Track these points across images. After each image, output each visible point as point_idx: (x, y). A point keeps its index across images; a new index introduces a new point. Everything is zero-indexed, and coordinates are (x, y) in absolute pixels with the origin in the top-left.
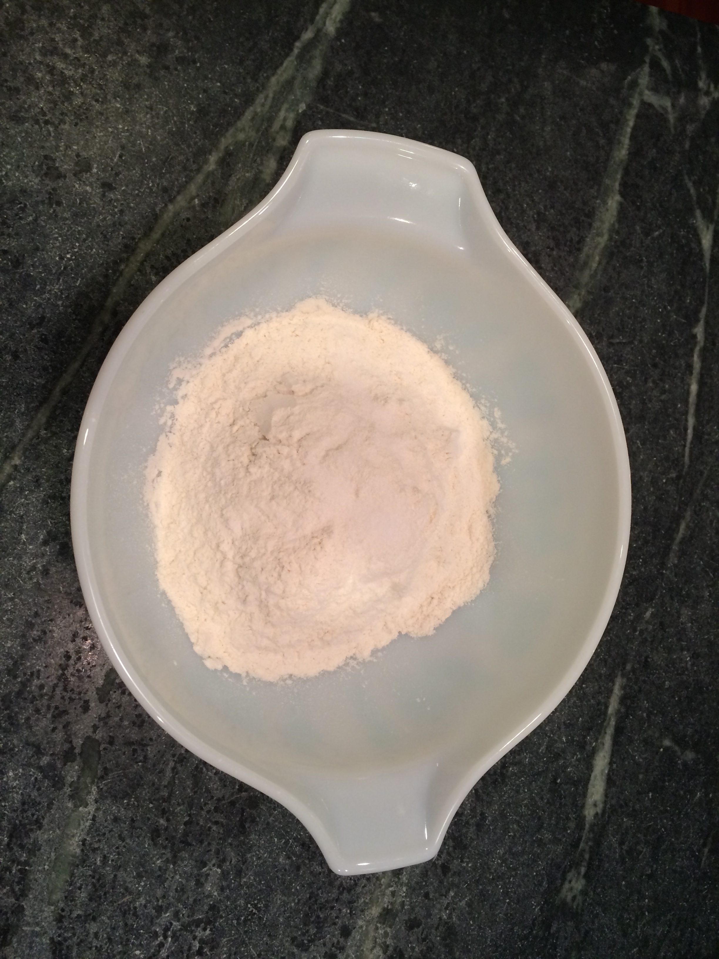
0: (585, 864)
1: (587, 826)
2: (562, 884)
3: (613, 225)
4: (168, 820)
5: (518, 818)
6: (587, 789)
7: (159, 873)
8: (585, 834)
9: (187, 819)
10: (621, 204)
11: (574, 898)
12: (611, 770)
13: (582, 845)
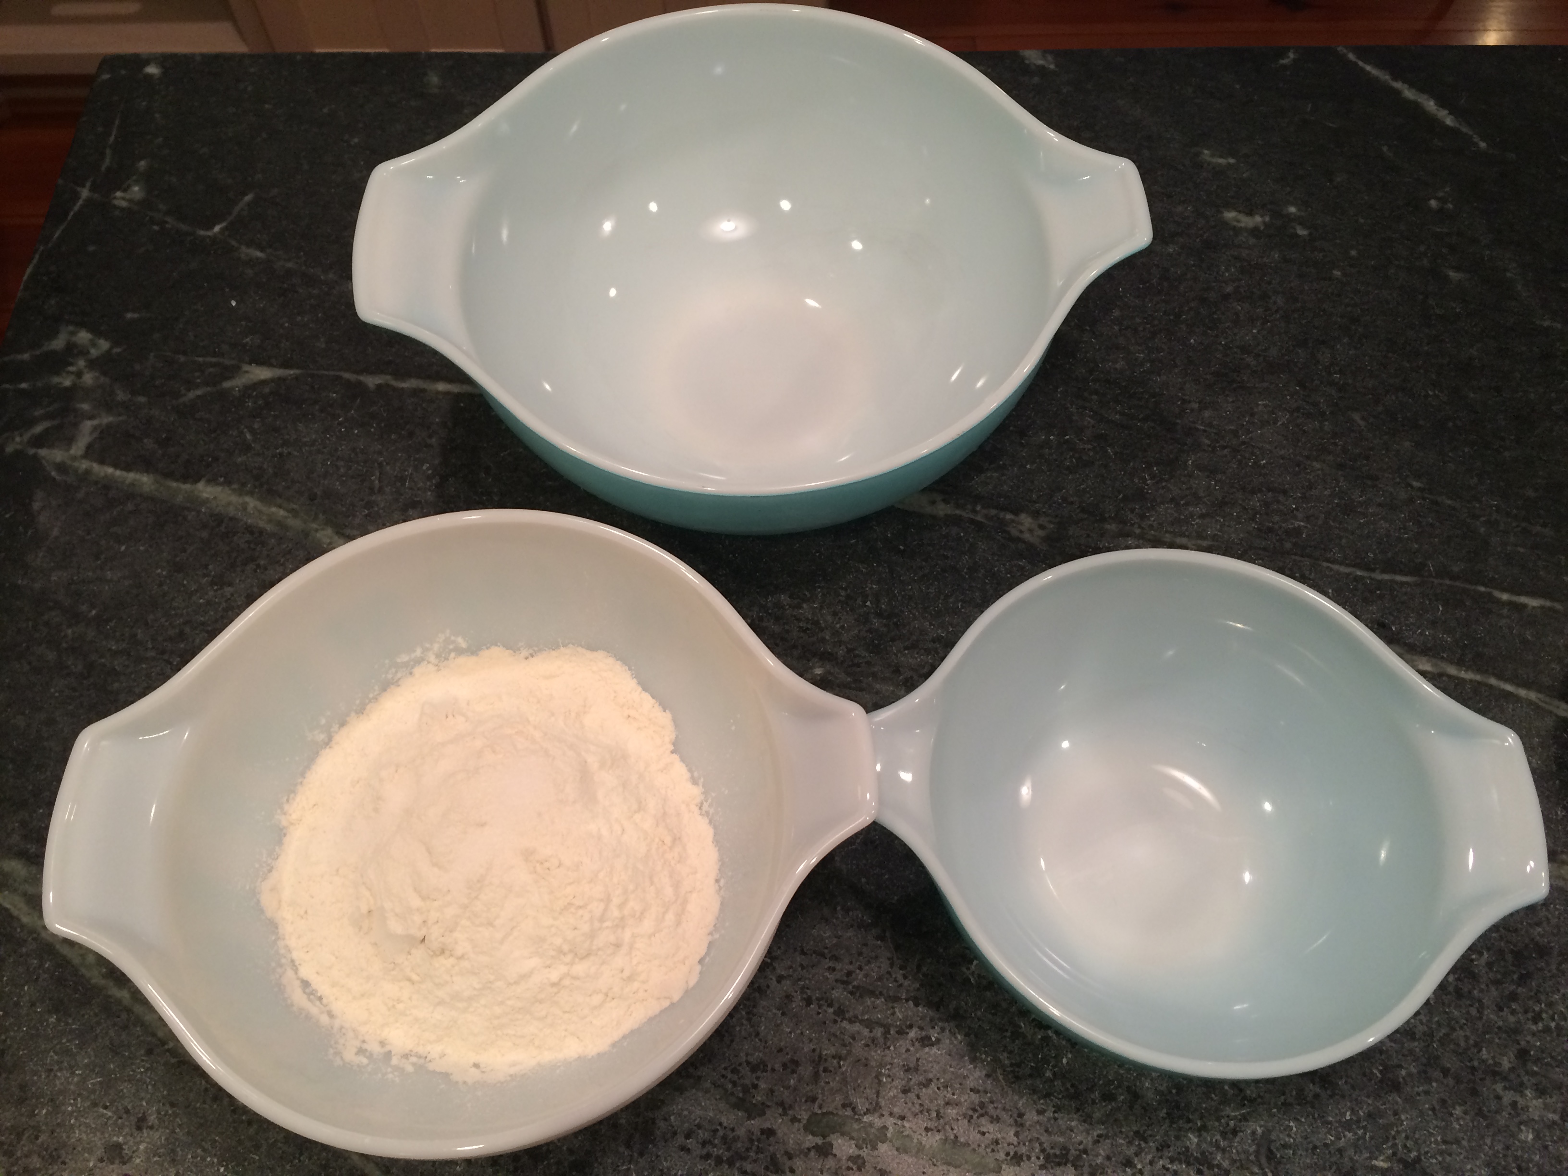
0: (1002, 515)
1: (958, 512)
2: (1024, 542)
3: (234, 490)
4: (911, 1027)
5: (942, 597)
7: (972, 1036)
8: (967, 514)
9: (911, 1003)
10: (209, 481)
11: (1041, 527)
13: (979, 518)
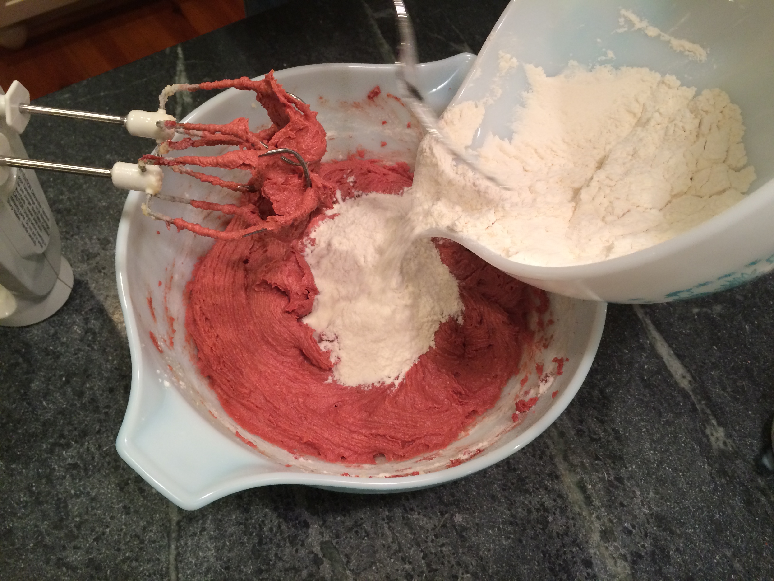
0: (711, 417)
1: (691, 393)
2: (708, 440)
4: (410, 563)
6: (669, 371)
9: (422, 554)
11: (725, 443)
12: (674, 350)
13: (698, 407)
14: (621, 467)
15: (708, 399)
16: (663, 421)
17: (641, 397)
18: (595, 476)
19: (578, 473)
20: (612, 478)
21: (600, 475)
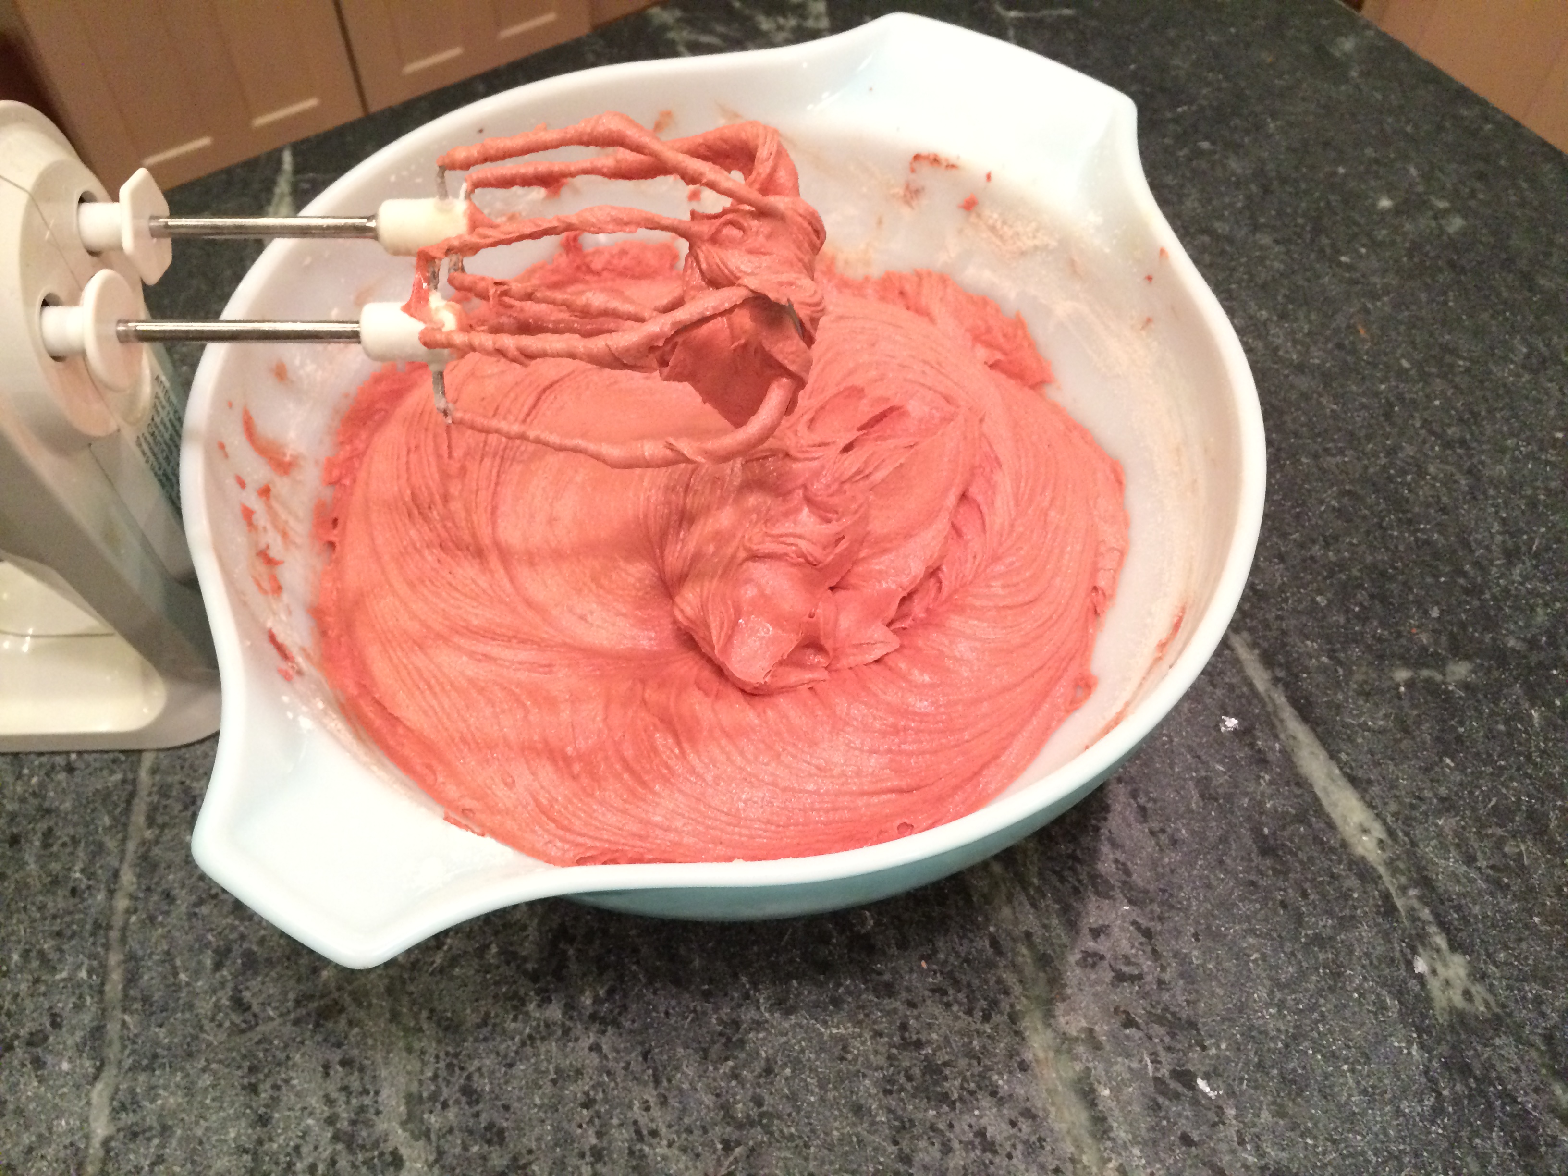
0: (1433, 929)
2: (1423, 986)
6: (1328, 816)
8: (1389, 883)
11: (1467, 994)
12: (1341, 766)
13: (1399, 903)
14: (1190, 1046)
15: (1425, 882)
16: (1306, 935)
17: (1253, 877)
18: (1121, 1066)
19: (1076, 1058)
20: (1165, 1072)
21: (1135, 1065)
